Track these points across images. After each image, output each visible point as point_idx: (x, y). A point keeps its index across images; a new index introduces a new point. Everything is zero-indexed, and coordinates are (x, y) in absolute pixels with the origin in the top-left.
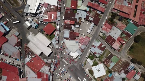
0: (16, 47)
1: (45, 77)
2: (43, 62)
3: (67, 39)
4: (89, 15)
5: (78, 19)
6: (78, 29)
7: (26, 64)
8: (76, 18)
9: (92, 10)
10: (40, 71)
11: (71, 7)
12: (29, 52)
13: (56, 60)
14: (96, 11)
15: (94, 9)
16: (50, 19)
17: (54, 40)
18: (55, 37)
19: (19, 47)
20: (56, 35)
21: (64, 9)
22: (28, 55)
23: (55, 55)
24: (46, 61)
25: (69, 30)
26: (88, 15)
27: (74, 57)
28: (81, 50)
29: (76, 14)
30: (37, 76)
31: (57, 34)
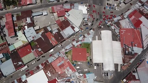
0: (137, 78)
1: (133, 17)
2: (122, 32)
3: (73, 28)
4: (25, 25)
5: (40, 33)
6: (52, 26)
7: (143, 47)
8: (41, 36)
9: (17, 28)
10: (132, 28)
11: (30, 52)
12: (127, 54)
13: (107, 22)
14: (15, 23)
15: (14, 25)
16: (67, 64)
17: (86, 41)
18: (83, 42)
19: (133, 74)
20: (79, 43)
21: (39, 59)
22: (132, 53)
23: (102, 27)
24: (117, 31)
25: (61, 32)
26: (26, 27)
27: (86, 8)
28: (72, 6)
29: (35, 39)
30: (141, 25)
31: (77, 42)
